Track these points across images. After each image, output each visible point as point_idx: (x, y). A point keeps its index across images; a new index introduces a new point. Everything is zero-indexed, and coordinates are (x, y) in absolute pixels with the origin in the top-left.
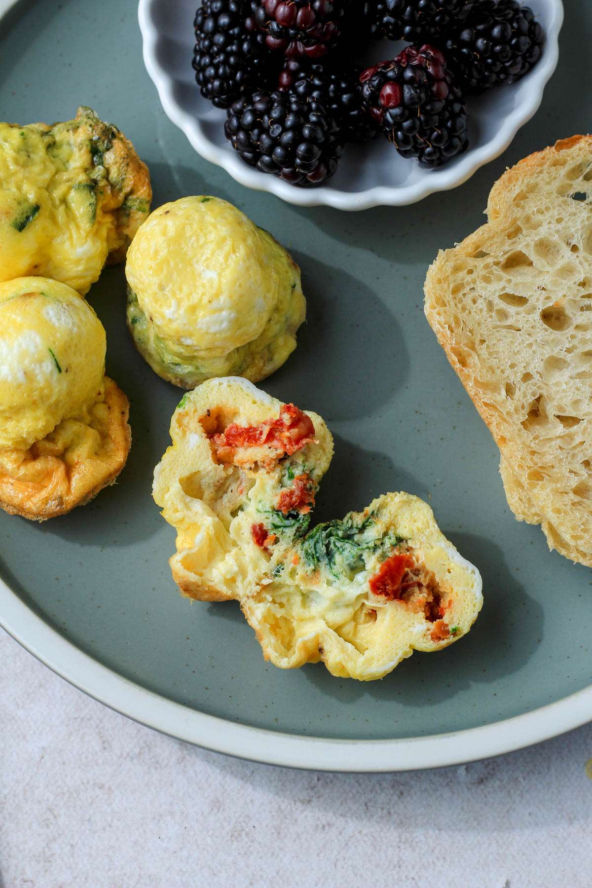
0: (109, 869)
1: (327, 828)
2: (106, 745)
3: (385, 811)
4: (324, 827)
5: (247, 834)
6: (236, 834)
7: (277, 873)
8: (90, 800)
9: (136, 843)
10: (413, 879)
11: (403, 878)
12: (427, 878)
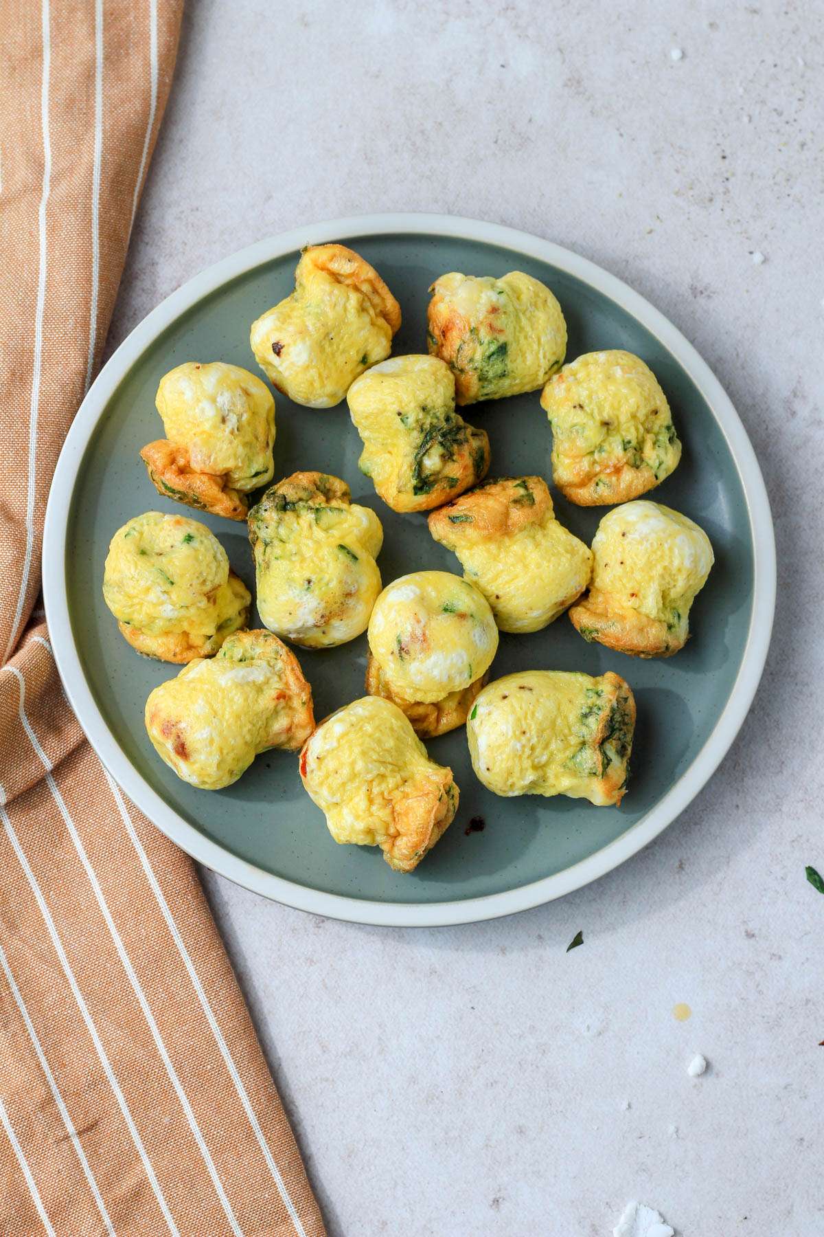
0: (343, 1139)
1: (494, 1085)
2: (324, 1048)
3: (534, 1066)
4: (492, 1085)
5: (437, 1098)
6: (430, 1099)
7: (464, 1123)
8: (320, 1091)
9: (359, 1117)
10: (561, 1112)
11: (555, 1112)
12: (571, 1110)
